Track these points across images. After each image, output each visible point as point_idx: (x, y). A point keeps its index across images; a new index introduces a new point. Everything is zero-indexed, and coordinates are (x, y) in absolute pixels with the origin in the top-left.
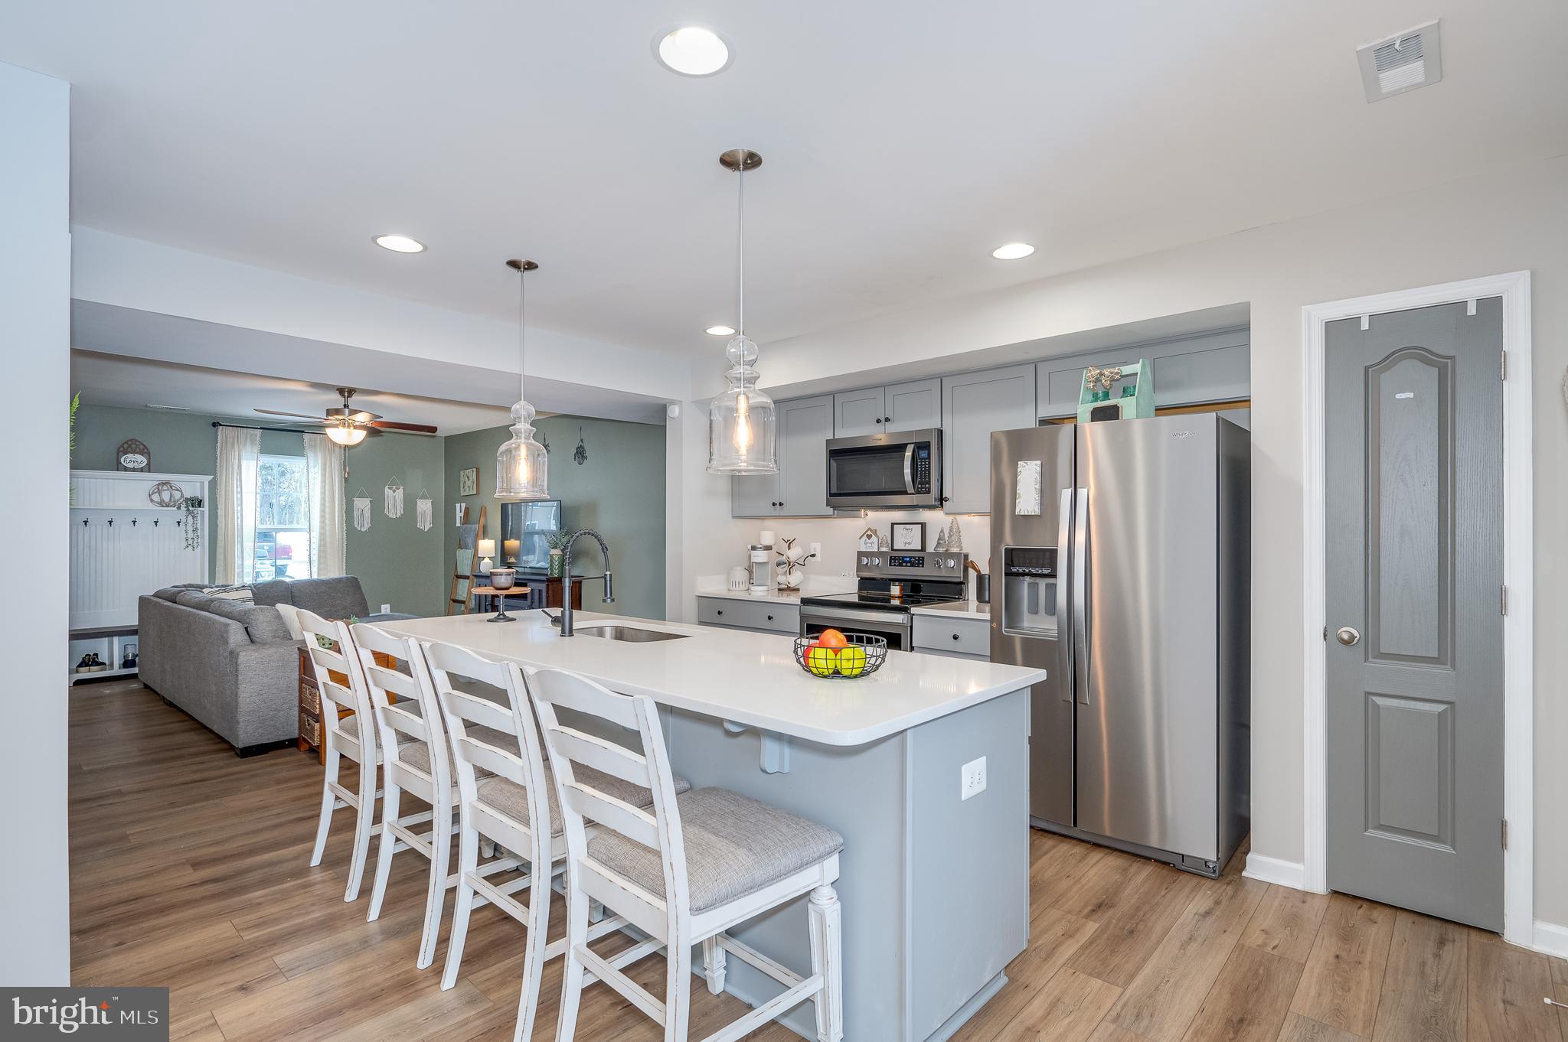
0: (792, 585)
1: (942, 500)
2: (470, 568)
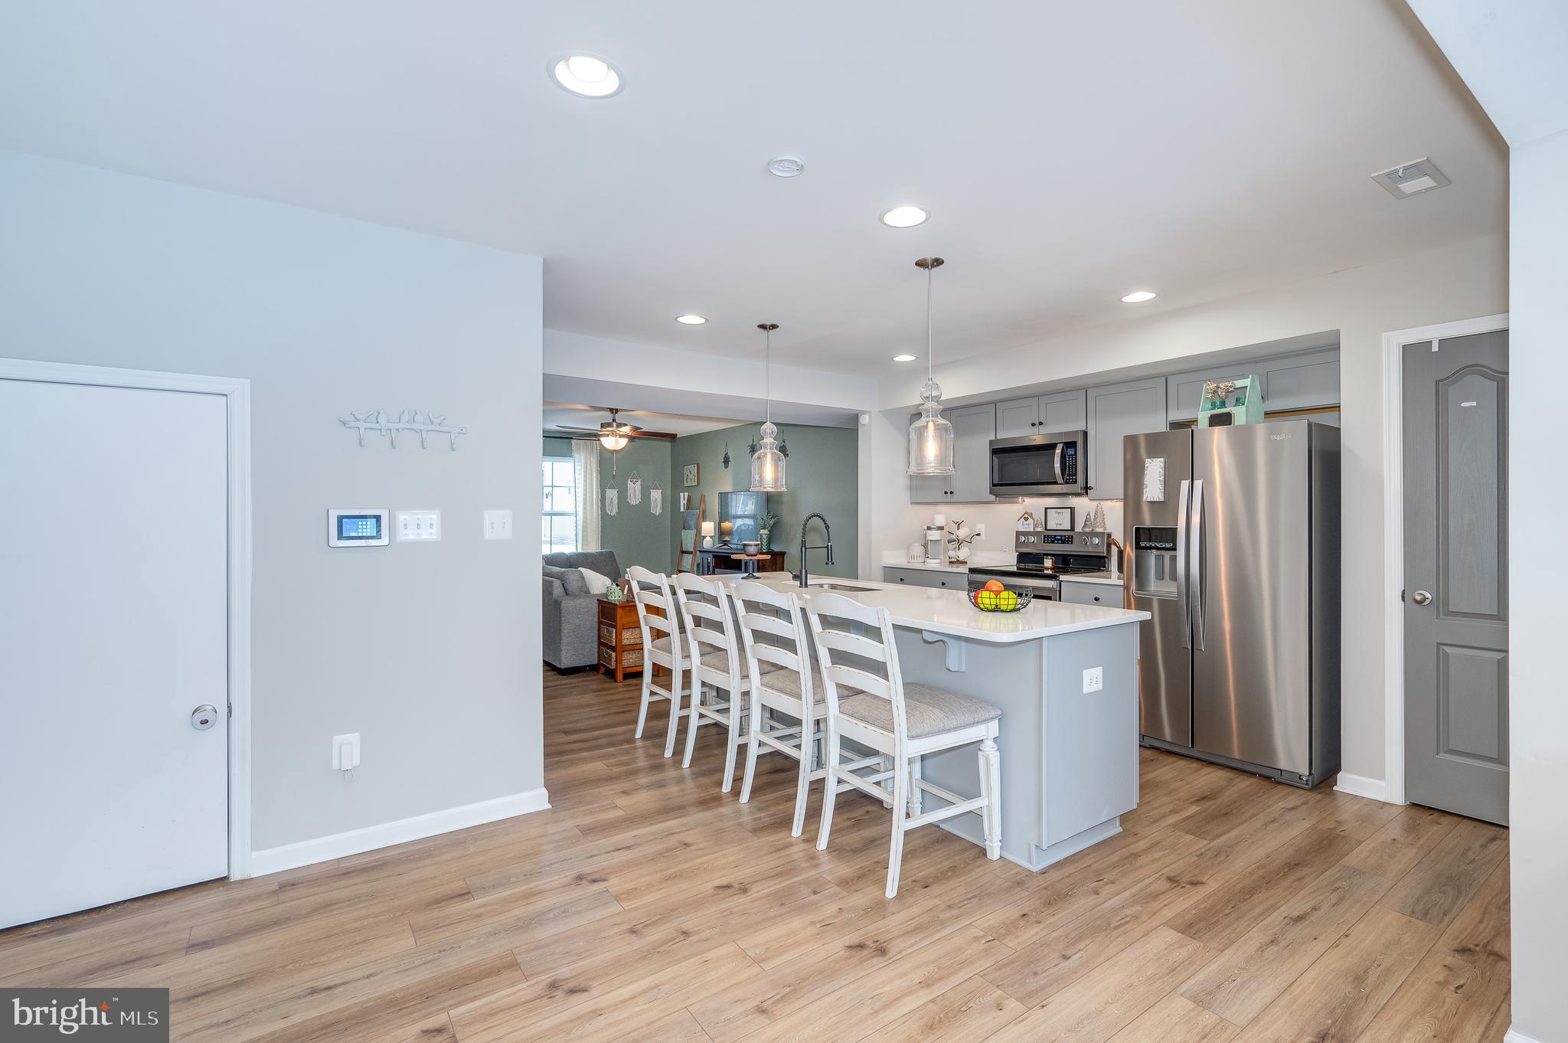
0: (961, 559)
1: (1087, 489)
2: (693, 545)
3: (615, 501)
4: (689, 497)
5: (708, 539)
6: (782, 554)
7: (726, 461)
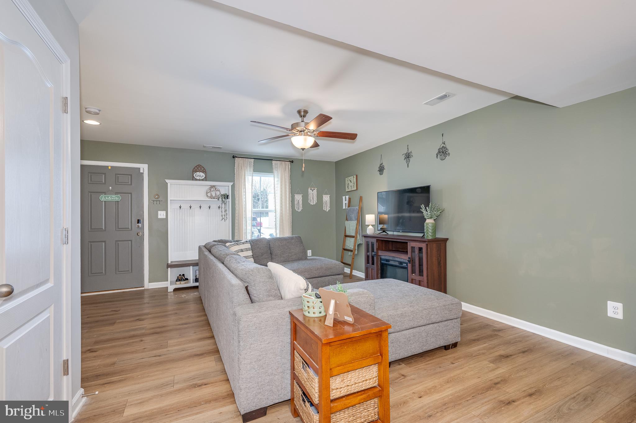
2: (354, 231)
3: (301, 203)
4: (350, 199)
5: (370, 227)
6: (446, 240)
7: (381, 170)
